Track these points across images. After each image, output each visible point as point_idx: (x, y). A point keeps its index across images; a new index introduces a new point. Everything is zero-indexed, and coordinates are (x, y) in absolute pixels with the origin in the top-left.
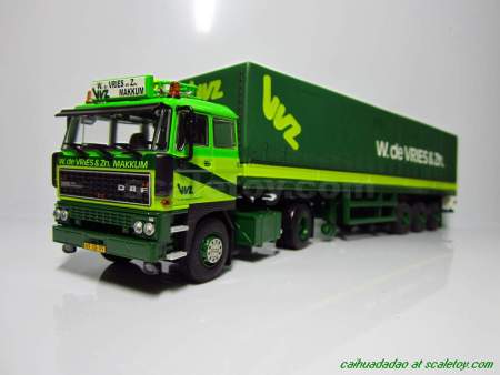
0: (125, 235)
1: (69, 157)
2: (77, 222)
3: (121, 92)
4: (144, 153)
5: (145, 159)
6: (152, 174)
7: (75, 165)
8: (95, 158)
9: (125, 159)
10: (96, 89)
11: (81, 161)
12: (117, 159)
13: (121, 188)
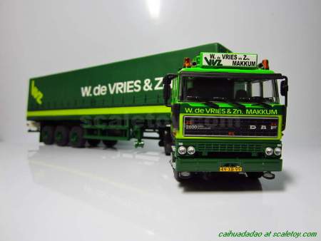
0: (254, 158)
1: (197, 107)
2: (205, 154)
3: (234, 63)
4: (273, 105)
5: (274, 108)
6: (280, 117)
7: (205, 112)
8: (226, 109)
9: (256, 109)
10: (209, 59)
11: (212, 110)
12: (249, 109)
13: (252, 127)
